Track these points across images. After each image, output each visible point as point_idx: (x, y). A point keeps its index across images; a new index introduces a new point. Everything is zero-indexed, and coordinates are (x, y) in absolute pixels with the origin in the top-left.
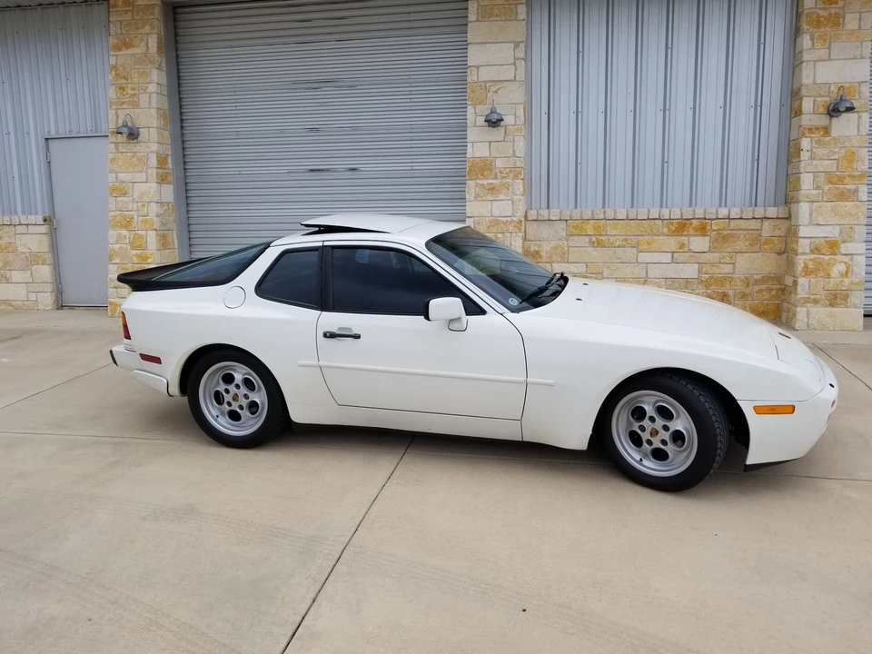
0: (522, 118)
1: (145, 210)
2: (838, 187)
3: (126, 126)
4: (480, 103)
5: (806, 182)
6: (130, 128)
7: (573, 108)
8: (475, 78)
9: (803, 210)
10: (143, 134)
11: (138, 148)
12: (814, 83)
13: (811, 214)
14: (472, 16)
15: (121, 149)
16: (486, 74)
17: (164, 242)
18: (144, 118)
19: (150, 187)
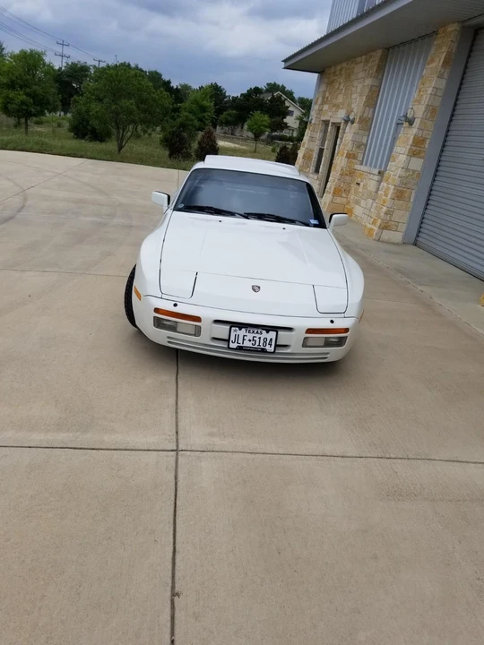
17: (399, 195)
18: (419, 111)
19: (403, 158)
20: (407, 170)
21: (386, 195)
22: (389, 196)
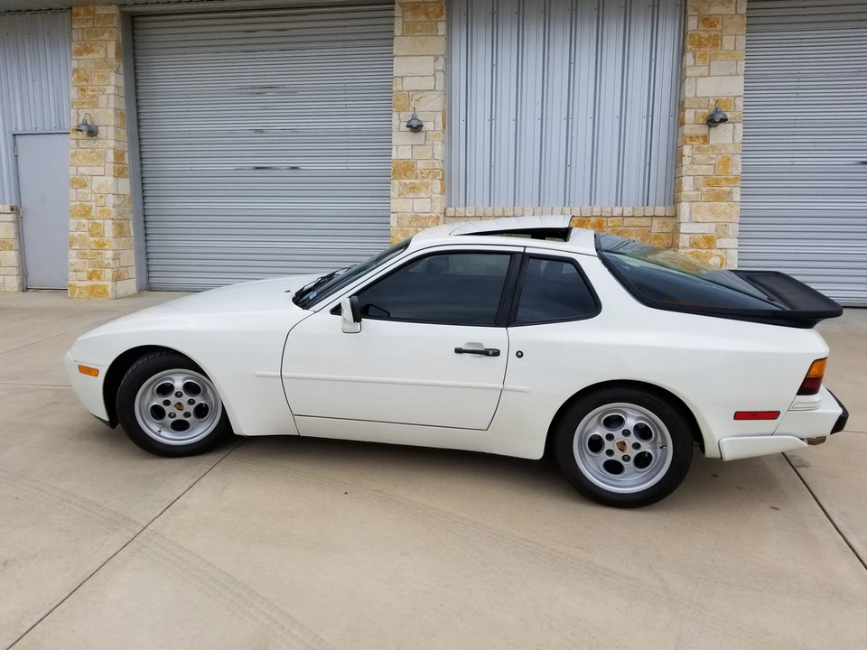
0: (441, 125)
1: (103, 201)
2: (715, 190)
3: (86, 124)
4: (404, 111)
5: (687, 184)
6: (89, 127)
7: (488, 117)
8: (400, 87)
9: (685, 208)
10: (102, 131)
11: (97, 144)
12: (696, 96)
13: (691, 212)
14: (397, 32)
15: (81, 146)
16: (409, 84)
17: (121, 230)
19: (110, 180)
20: (118, 195)
21: (97, 235)
22: (109, 234)
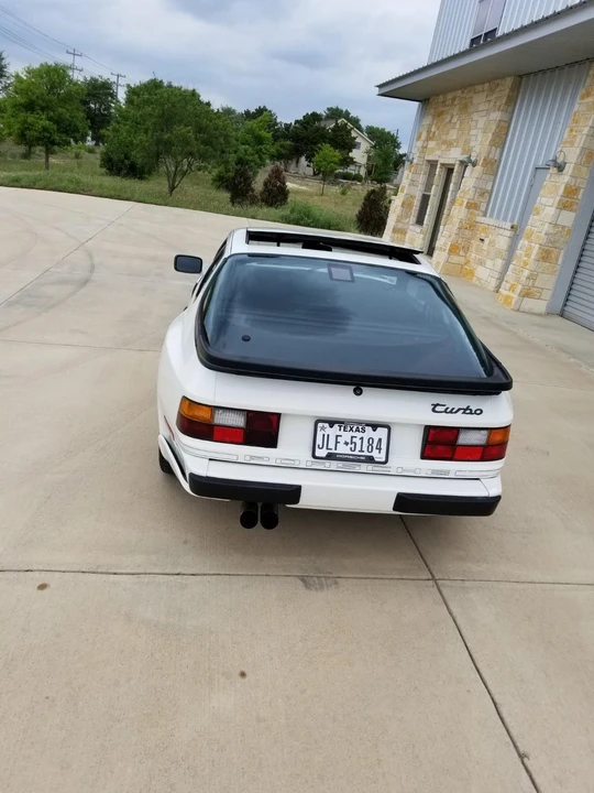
1: (541, 228)
6: (557, 162)
10: (566, 167)
11: (560, 179)
17: (545, 256)
18: (572, 155)
19: (551, 211)
20: (556, 225)
21: (528, 255)
22: (533, 257)
